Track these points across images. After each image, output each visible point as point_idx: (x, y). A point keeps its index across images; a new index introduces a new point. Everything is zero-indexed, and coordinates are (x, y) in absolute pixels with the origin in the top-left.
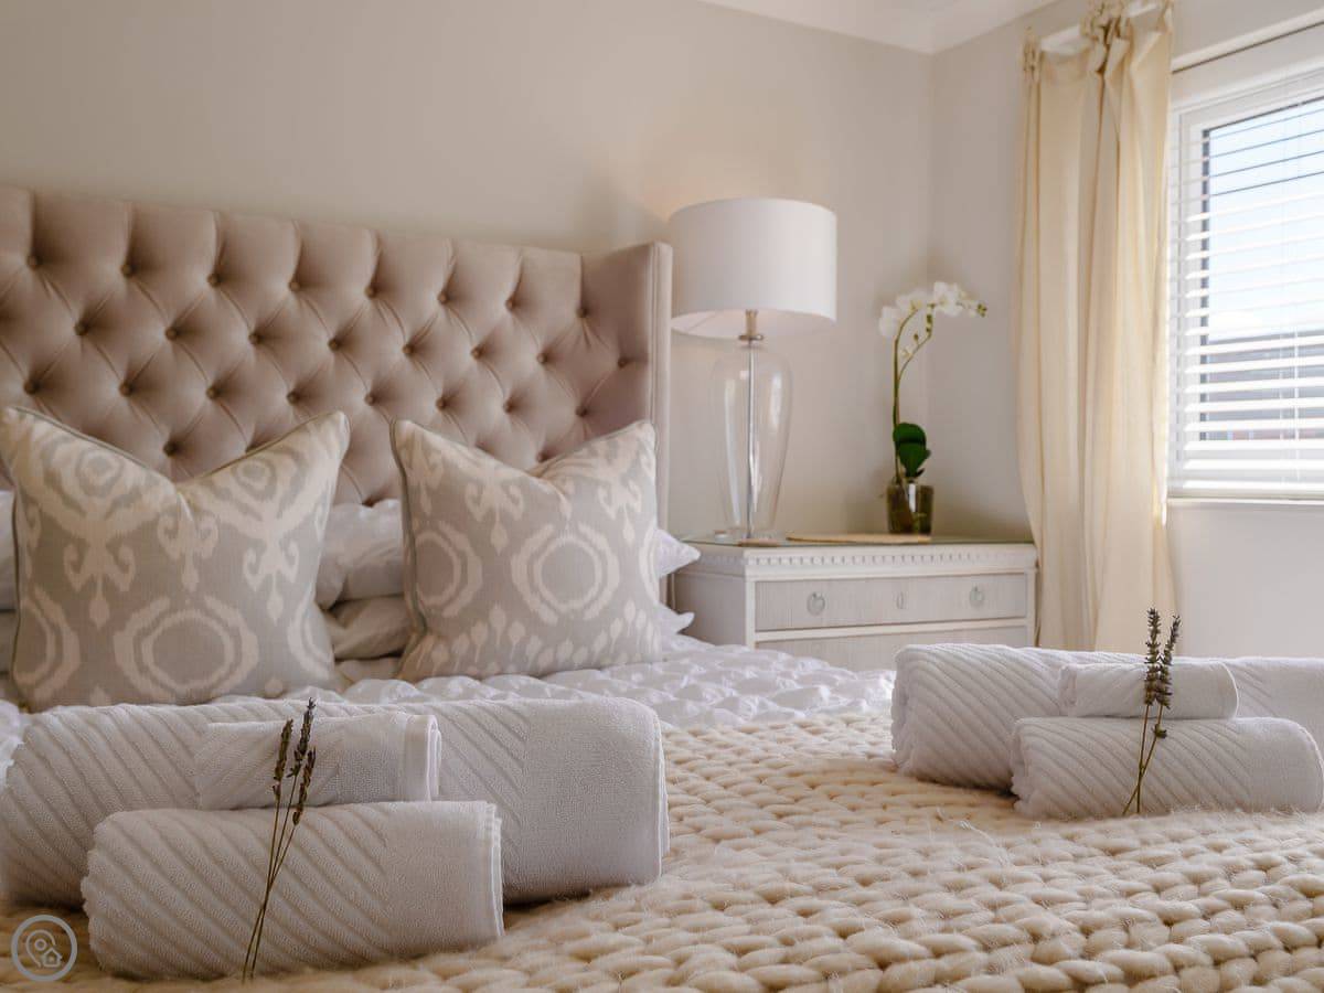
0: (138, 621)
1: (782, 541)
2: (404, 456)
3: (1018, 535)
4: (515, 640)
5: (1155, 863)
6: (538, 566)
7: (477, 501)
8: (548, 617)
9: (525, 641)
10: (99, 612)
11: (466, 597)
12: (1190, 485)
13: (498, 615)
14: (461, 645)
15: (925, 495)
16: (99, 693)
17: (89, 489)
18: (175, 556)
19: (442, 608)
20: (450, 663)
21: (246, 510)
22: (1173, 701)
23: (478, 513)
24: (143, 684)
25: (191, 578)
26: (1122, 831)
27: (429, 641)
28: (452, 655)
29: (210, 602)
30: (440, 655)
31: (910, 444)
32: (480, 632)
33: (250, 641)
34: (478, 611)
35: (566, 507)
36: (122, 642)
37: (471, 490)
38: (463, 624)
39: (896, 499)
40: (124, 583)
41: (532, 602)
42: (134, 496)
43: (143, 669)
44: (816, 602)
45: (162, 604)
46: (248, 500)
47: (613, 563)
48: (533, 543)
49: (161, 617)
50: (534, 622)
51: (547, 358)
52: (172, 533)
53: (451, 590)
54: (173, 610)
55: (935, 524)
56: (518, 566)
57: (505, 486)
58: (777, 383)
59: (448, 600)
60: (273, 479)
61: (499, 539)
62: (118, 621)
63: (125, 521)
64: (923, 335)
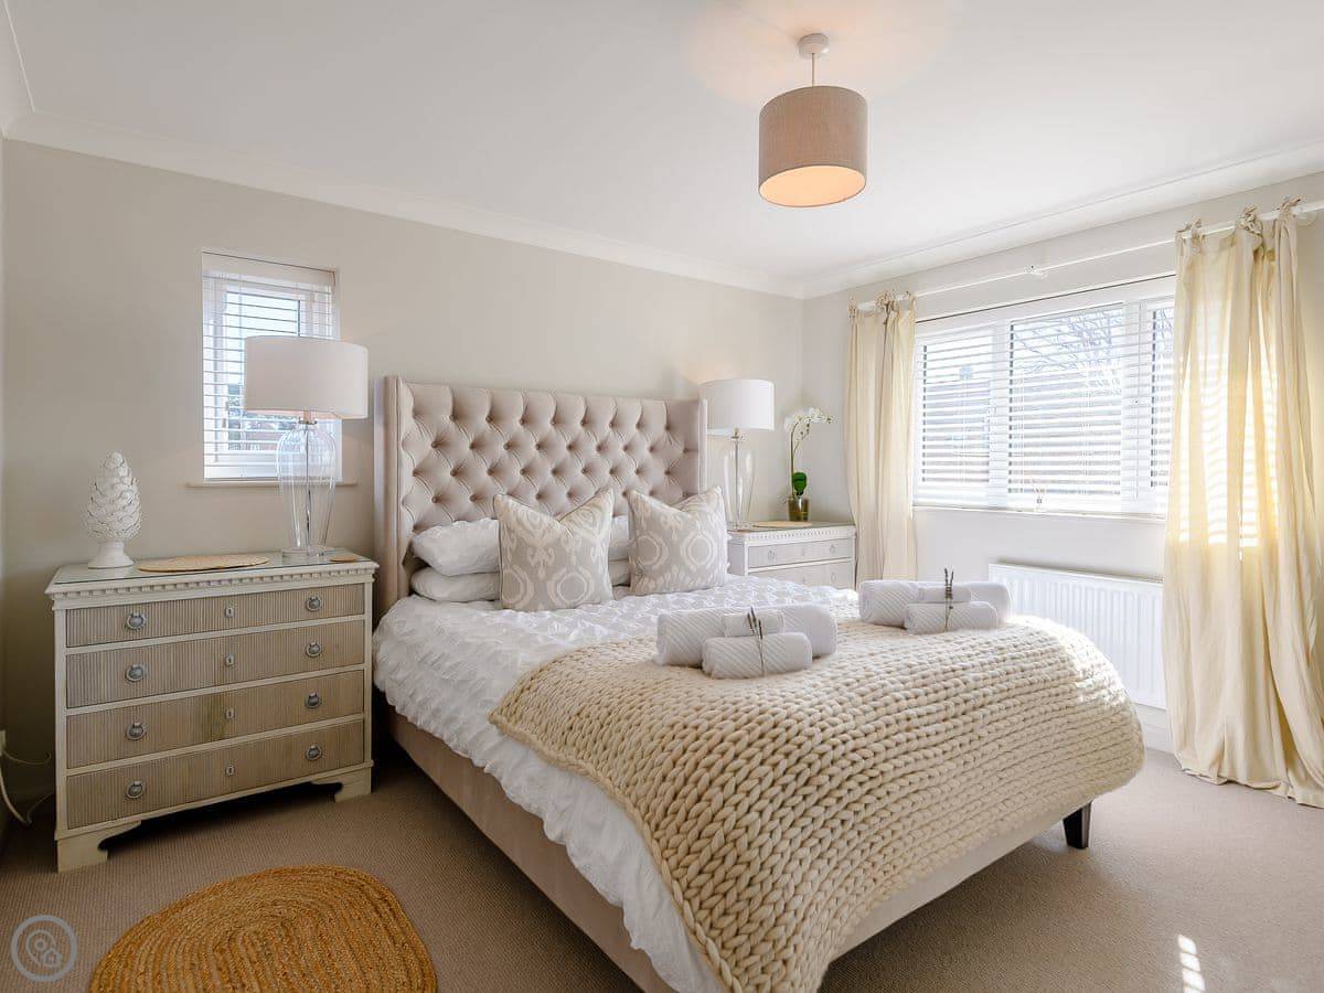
0: (556, 577)
1: (752, 528)
2: (634, 505)
3: (847, 521)
4: (681, 578)
5: (960, 643)
6: (689, 549)
7: (666, 523)
8: (692, 567)
9: (684, 578)
10: (541, 574)
11: (661, 562)
12: (921, 500)
13: (675, 568)
14: (661, 581)
15: (806, 503)
16: (541, 606)
17: (534, 527)
18: (568, 551)
19: (651, 566)
20: (655, 589)
21: (588, 531)
22: (954, 596)
23: (667, 528)
24: (556, 601)
25: (574, 559)
26: (948, 636)
27: (646, 579)
28: (656, 585)
29: (580, 569)
30: (652, 585)
31: (799, 481)
32: (668, 576)
33: (592, 582)
34: (667, 567)
35: (698, 524)
36: (550, 585)
37: (662, 519)
38: (661, 572)
39: (793, 505)
40: (550, 563)
41: (688, 563)
42: (550, 528)
43: (557, 595)
44: (771, 555)
45: (564, 570)
46: (587, 526)
47: (715, 545)
48: (687, 539)
49: (564, 575)
50: (689, 572)
51: (652, 449)
52: (567, 542)
53: (656, 558)
54: (568, 572)
55: (809, 517)
56: (683, 547)
57: (675, 515)
58: (749, 457)
59: (655, 563)
60: (594, 517)
61: (675, 538)
62: (549, 577)
63: (549, 538)
64: (805, 432)
